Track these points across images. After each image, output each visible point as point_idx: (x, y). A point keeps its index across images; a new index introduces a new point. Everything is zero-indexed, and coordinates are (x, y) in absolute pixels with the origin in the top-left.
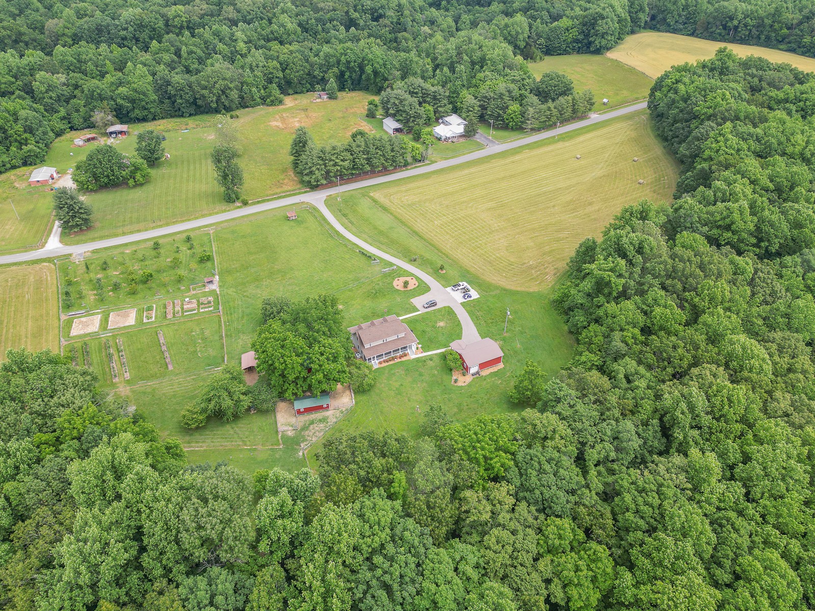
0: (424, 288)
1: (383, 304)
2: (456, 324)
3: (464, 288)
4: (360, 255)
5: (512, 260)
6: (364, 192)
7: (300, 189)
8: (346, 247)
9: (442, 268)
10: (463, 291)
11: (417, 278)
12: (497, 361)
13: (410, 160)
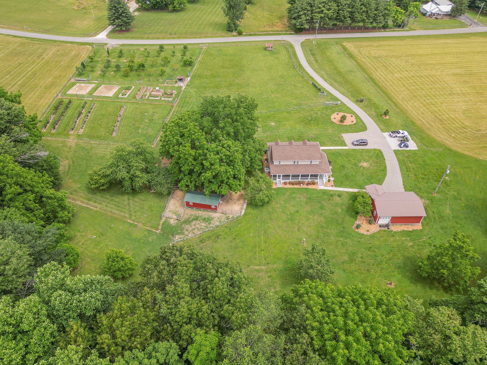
0: (361, 127)
1: (313, 131)
2: (382, 168)
3: (403, 137)
4: (312, 86)
5: (467, 124)
6: (338, 42)
7: (286, 31)
8: (303, 78)
9: (386, 113)
10: (401, 139)
11: (357, 117)
12: (416, 219)
13: (390, 23)
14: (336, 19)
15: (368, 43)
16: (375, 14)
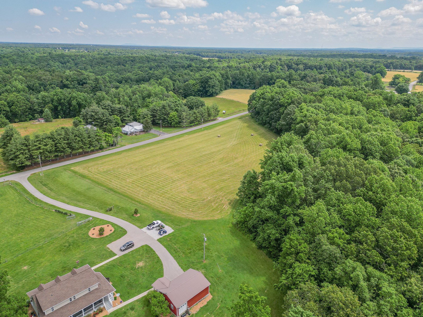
0: (119, 232)
1: (76, 255)
2: (156, 260)
3: (159, 226)
4: (56, 214)
5: (194, 198)
6: (66, 168)
7: (6, 172)
8: (43, 209)
9: (136, 212)
10: (158, 228)
11: (113, 225)
12: (205, 292)
13: (104, 144)
14: (56, 151)
15: (93, 163)
16: (90, 141)
